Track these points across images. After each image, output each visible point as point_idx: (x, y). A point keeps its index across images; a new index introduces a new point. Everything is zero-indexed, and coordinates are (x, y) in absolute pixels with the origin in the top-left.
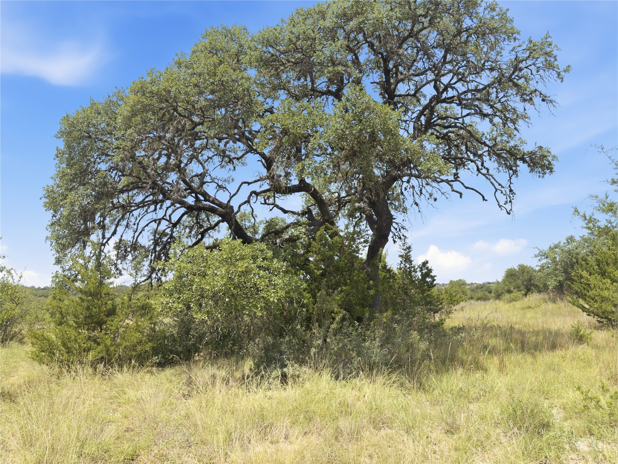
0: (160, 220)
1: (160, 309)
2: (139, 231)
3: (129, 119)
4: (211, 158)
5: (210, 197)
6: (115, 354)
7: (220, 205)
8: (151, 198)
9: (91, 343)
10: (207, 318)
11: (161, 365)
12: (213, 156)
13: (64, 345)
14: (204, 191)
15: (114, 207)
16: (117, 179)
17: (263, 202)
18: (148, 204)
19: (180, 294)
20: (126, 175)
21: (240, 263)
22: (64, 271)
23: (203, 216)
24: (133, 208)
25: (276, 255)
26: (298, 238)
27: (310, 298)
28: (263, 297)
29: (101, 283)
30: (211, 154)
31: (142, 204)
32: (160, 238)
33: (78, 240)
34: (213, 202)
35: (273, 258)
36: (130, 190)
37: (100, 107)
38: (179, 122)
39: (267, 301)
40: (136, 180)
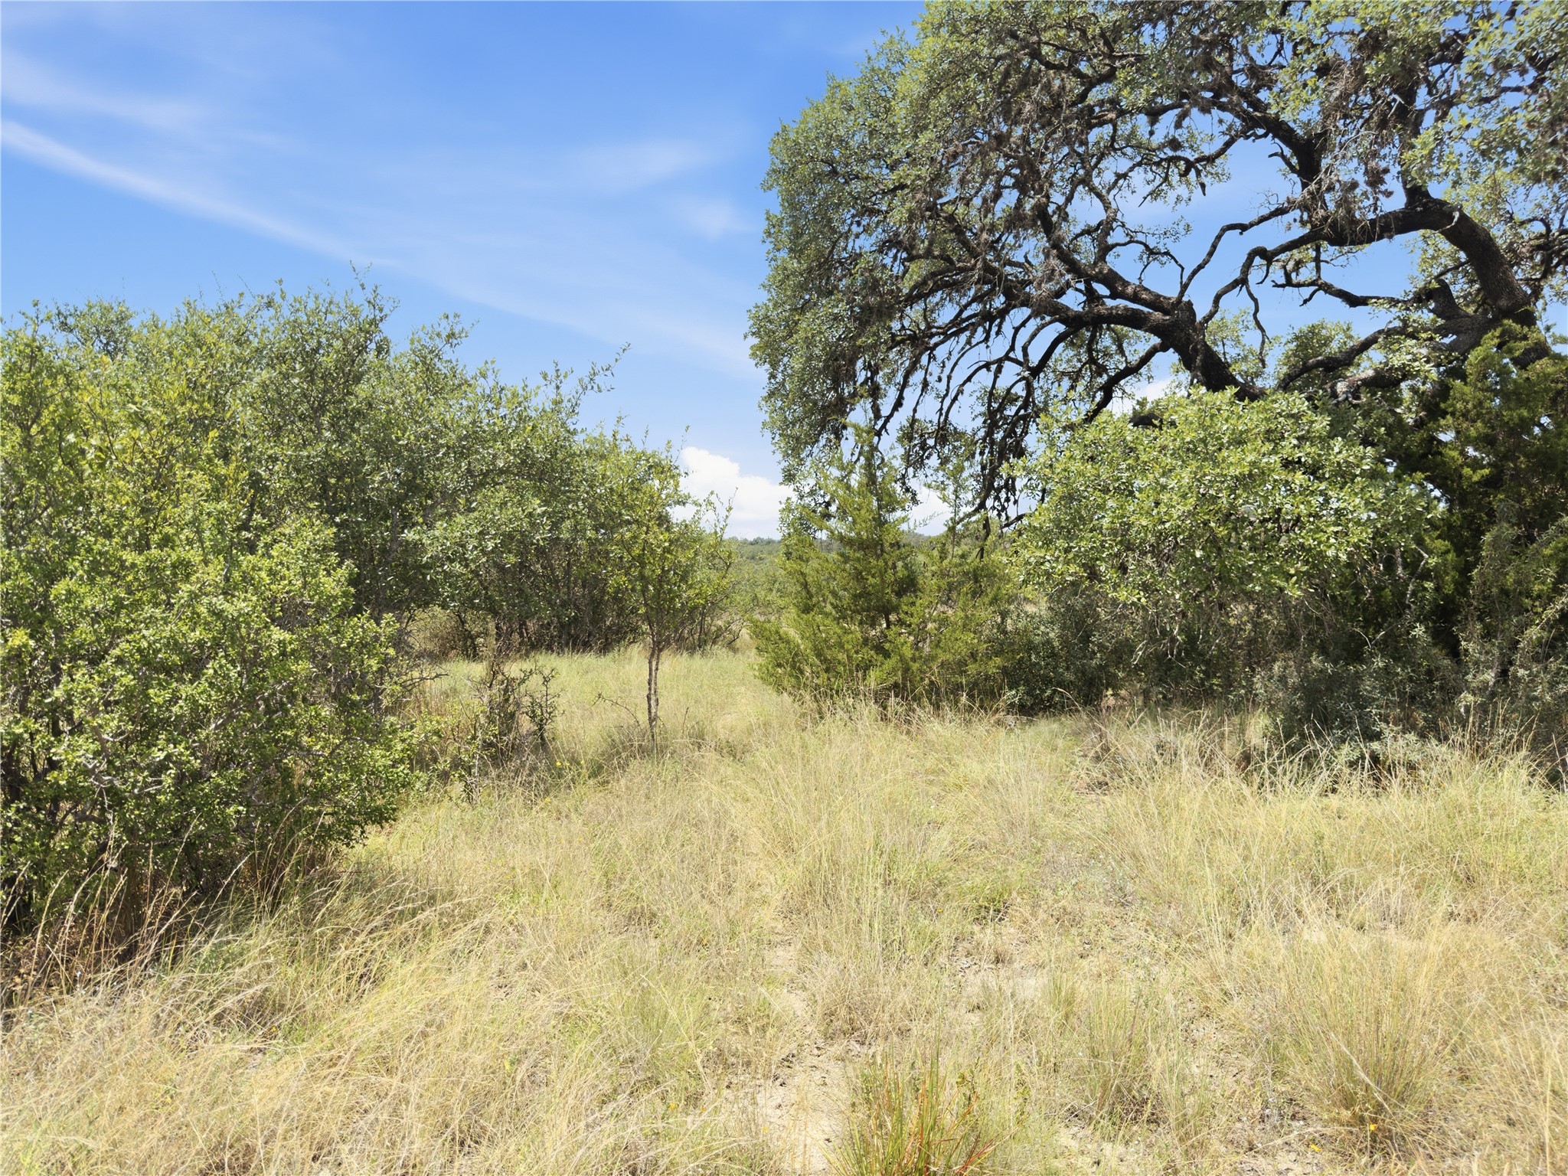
0: (1000, 362)
1: (1022, 578)
2: (952, 394)
3: (923, 104)
4: (1124, 176)
5: (1126, 284)
6: (922, 679)
7: (1157, 303)
8: (975, 308)
9: (869, 653)
10: (1143, 600)
11: (1028, 710)
12: (1131, 169)
13: (819, 654)
14: (1110, 270)
15: (894, 342)
16: (898, 269)
17: (1283, 281)
18: (973, 324)
19: (1071, 540)
20: (919, 257)
21: (1232, 455)
22: (802, 497)
23: (1106, 341)
24: (936, 339)
25: (1338, 428)
26: (1406, 374)
27: (1447, 552)
28: (1302, 545)
29: (880, 522)
30: (1123, 164)
31: (958, 326)
32: (1001, 408)
33: (823, 426)
34: (1135, 298)
35: (1332, 435)
36: (927, 295)
37: (851, 90)
38: (1047, 87)
39: (1315, 558)
40: (942, 264)
